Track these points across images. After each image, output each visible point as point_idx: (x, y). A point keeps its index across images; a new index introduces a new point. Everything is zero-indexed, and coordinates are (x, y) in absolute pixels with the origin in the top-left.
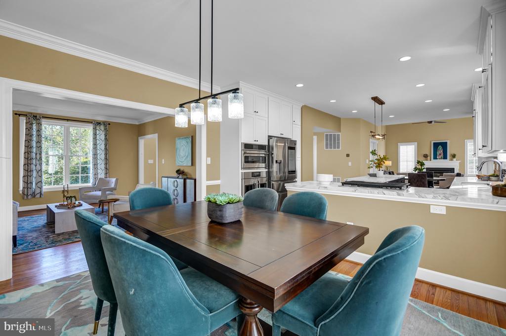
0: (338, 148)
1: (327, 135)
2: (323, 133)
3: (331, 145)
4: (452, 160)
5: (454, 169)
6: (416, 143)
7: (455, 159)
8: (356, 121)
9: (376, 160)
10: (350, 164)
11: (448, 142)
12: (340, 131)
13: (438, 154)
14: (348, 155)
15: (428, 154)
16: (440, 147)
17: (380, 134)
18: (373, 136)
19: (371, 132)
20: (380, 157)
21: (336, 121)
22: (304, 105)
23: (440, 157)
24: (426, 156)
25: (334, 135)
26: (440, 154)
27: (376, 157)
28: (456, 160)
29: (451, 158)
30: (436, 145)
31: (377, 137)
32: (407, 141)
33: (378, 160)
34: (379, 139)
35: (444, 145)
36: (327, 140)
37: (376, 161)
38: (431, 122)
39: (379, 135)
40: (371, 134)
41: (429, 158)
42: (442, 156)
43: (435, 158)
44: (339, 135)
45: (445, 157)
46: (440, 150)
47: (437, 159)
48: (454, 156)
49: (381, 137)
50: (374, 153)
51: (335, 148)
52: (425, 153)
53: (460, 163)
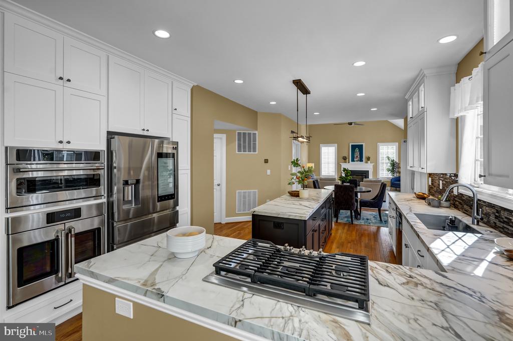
0: (255, 151)
1: (239, 134)
2: (235, 131)
3: (244, 147)
4: (367, 163)
5: (368, 171)
6: (336, 145)
7: (369, 162)
8: (275, 117)
9: (298, 172)
10: (269, 172)
11: (364, 144)
12: (256, 129)
13: (355, 157)
14: (266, 161)
16: (357, 150)
17: (304, 135)
18: (296, 138)
19: (293, 132)
20: (304, 170)
21: (252, 115)
22: (196, 84)
23: (357, 160)
24: (345, 159)
25: (249, 134)
26: (357, 157)
27: (299, 169)
28: (371, 163)
29: (366, 160)
30: (354, 147)
31: (300, 139)
32: (328, 142)
33: (301, 173)
34: (303, 142)
35: (360, 147)
36: (239, 140)
37: (299, 175)
38: (350, 124)
39: (302, 137)
40: (292, 135)
41: (347, 160)
42: (358, 158)
43: (353, 160)
44: (255, 134)
45: (361, 160)
46: (357, 154)
47: (354, 161)
48: (368, 159)
49: (305, 140)
50: (296, 163)
51: (250, 151)
52: (344, 155)
53: (373, 166)
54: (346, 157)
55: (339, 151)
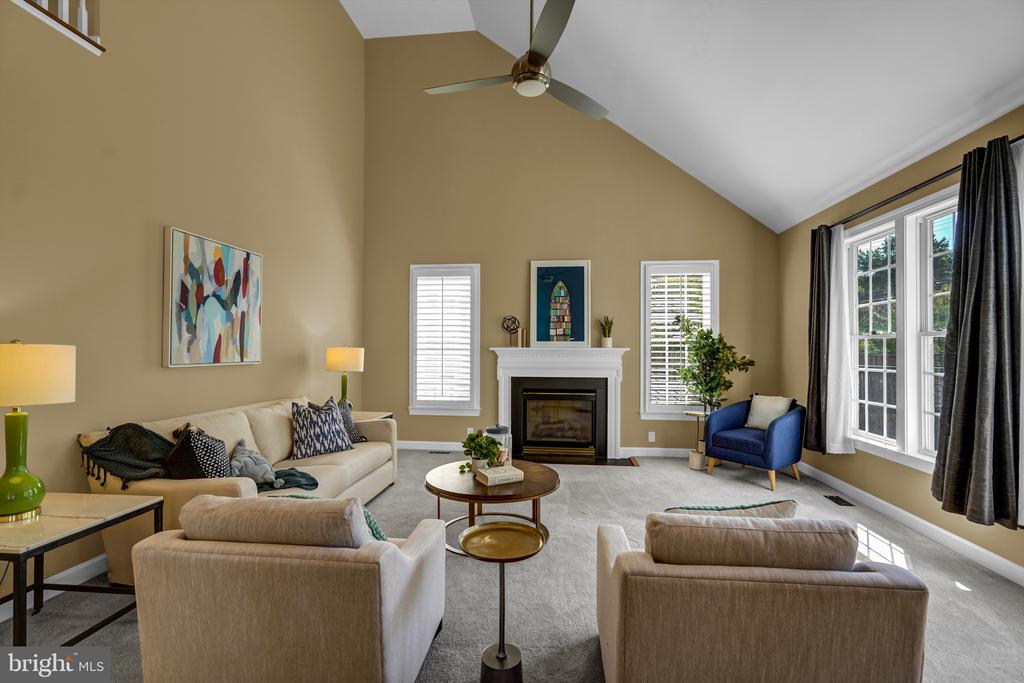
4: (600, 345)
6: (477, 268)
7: (609, 341)
11: (587, 268)
13: (553, 319)
15: (520, 318)
16: (560, 290)
23: (560, 331)
24: (512, 331)
26: (560, 319)
28: (615, 346)
29: (597, 334)
30: (548, 278)
32: (444, 257)
35: (573, 278)
41: (521, 333)
42: (566, 326)
43: (543, 336)
45: (577, 334)
46: (561, 307)
47: (548, 338)
48: (605, 328)
52: (509, 313)
53: (624, 357)
54: (514, 320)
55: (486, 297)
